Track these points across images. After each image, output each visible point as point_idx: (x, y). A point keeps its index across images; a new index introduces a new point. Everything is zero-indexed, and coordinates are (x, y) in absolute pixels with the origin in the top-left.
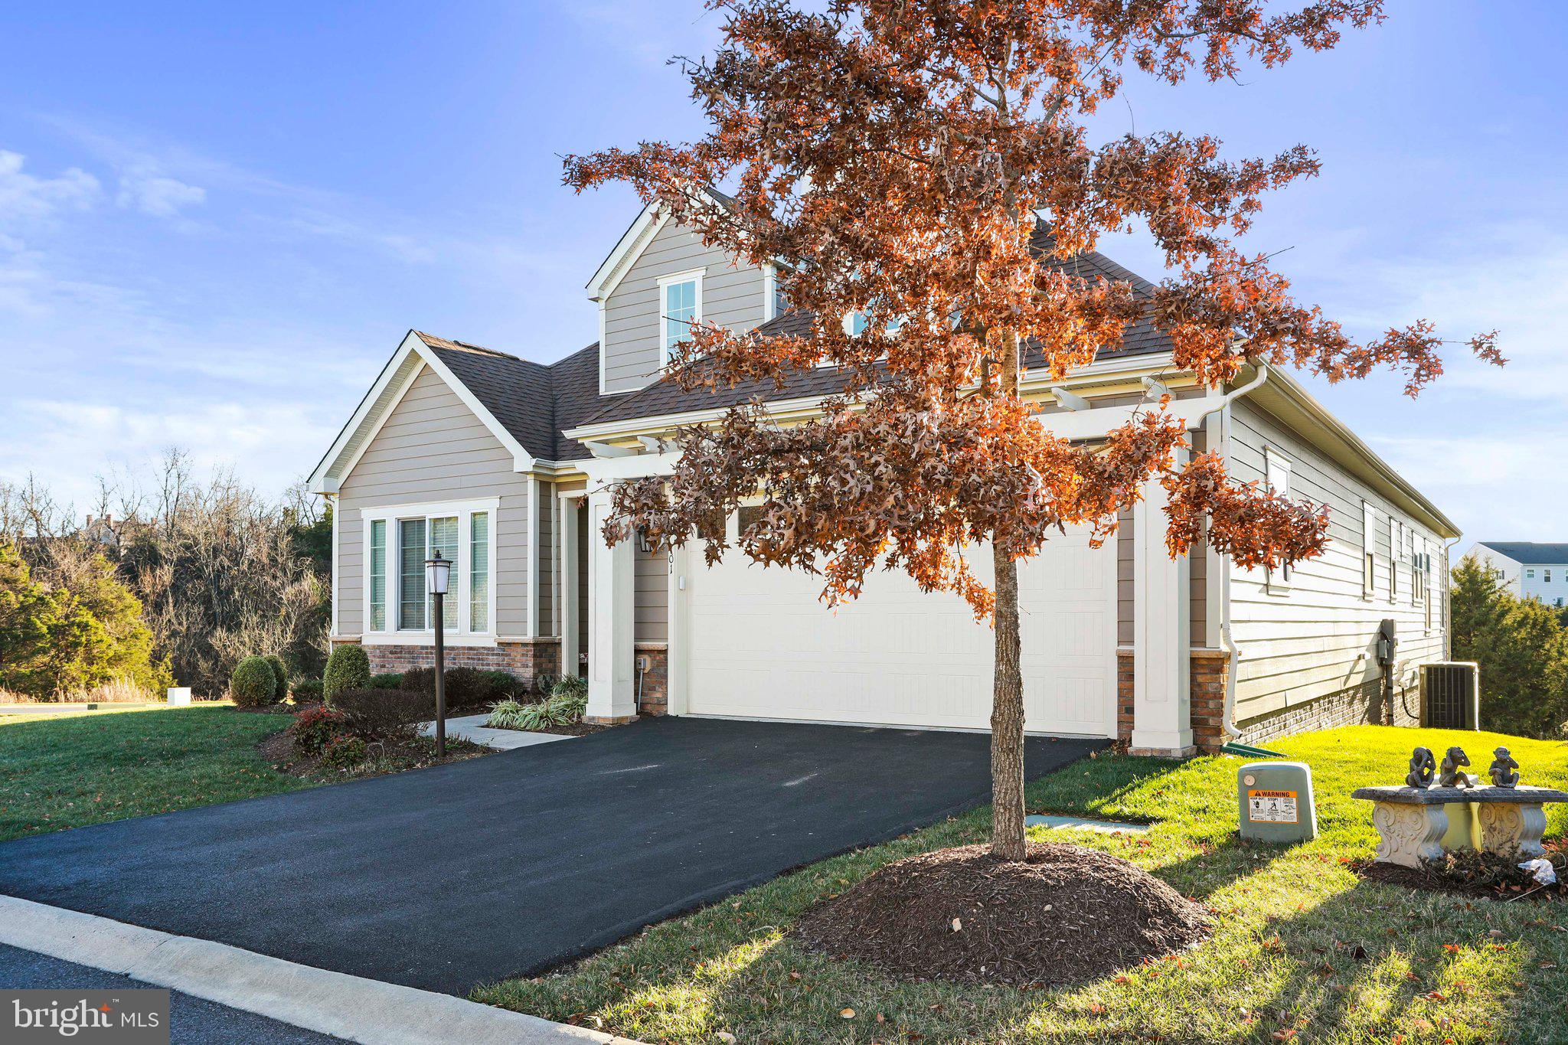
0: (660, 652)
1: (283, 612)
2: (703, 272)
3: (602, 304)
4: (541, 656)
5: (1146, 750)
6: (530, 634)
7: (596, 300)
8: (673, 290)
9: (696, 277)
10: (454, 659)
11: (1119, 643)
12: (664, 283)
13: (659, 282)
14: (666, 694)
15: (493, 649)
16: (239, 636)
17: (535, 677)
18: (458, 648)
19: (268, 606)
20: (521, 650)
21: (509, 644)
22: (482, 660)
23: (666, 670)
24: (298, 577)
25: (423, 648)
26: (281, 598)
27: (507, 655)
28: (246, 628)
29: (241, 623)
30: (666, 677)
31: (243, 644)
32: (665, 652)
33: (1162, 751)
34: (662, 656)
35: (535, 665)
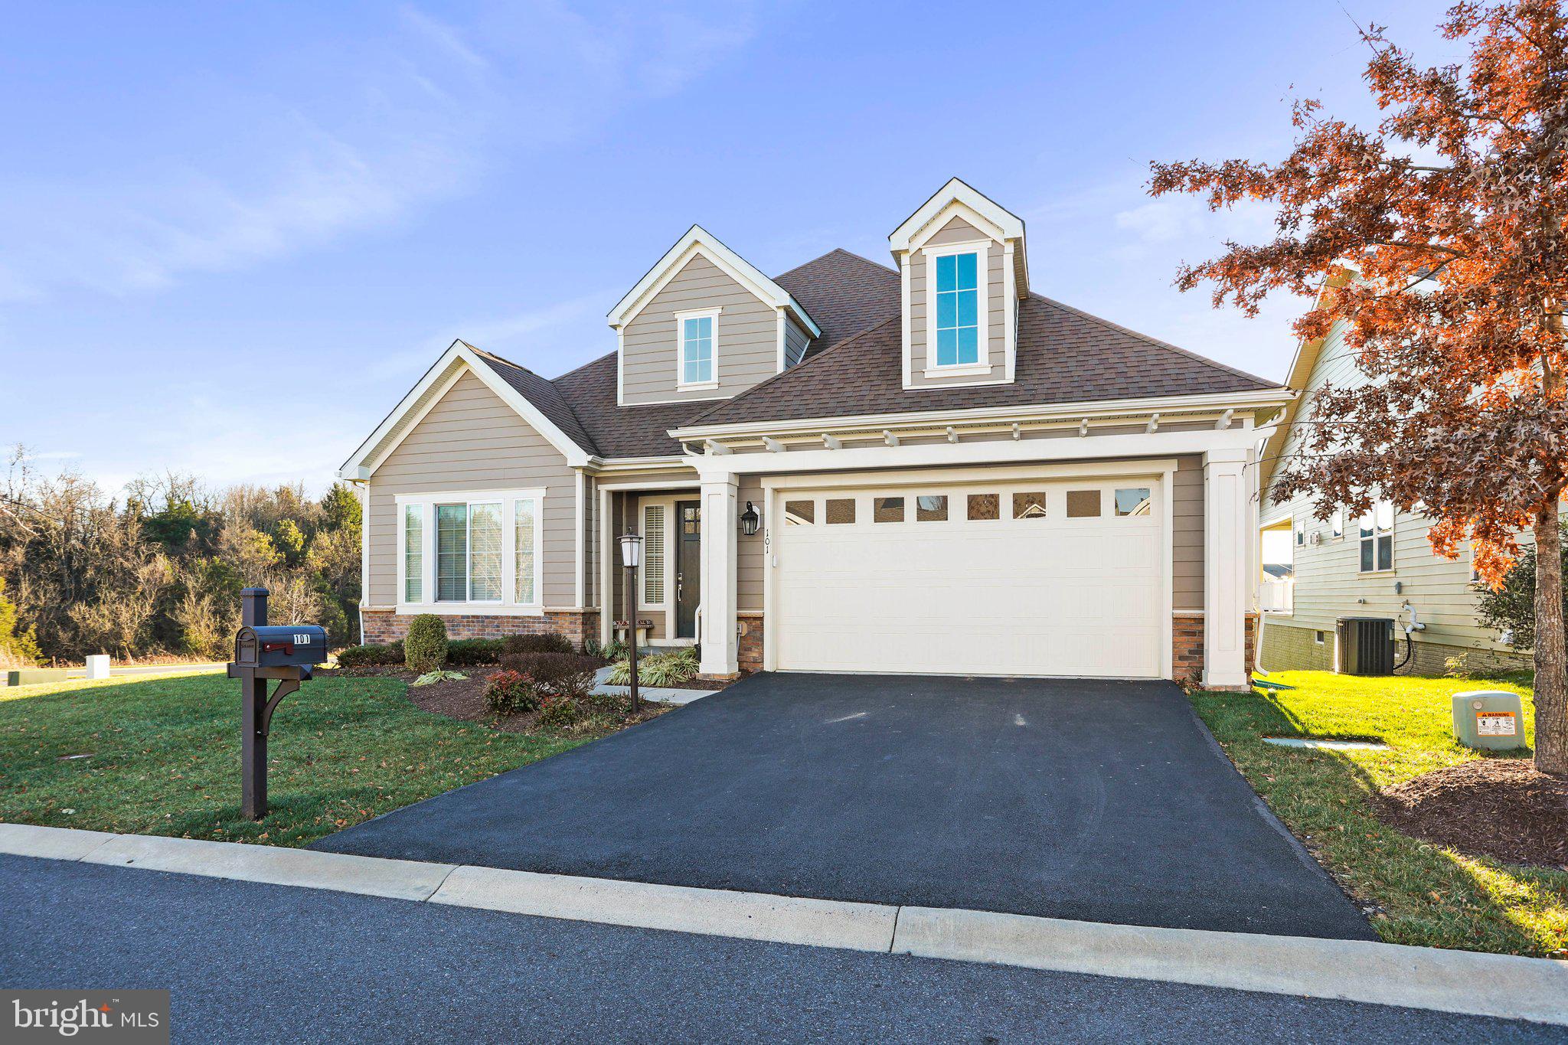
0: (755, 618)
1: (140, 589)
2: (720, 311)
3: (620, 331)
4: (586, 624)
5: (1221, 687)
6: (579, 605)
7: (614, 327)
8: (690, 324)
9: (713, 314)
10: (498, 627)
11: (1174, 608)
12: (682, 317)
13: (676, 316)
14: (762, 654)
15: (539, 618)
16: (98, 611)
17: (583, 642)
18: (502, 617)
19: (126, 582)
20: (569, 618)
21: (557, 614)
22: (528, 627)
23: (762, 634)
24: (150, 558)
25: (463, 617)
26: (138, 577)
27: (554, 623)
28: (104, 603)
29: (98, 599)
30: (762, 640)
31: (103, 616)
32: (761, 619)
33: (1235, 687)
34: (758, 622)
35: (584, 631)
